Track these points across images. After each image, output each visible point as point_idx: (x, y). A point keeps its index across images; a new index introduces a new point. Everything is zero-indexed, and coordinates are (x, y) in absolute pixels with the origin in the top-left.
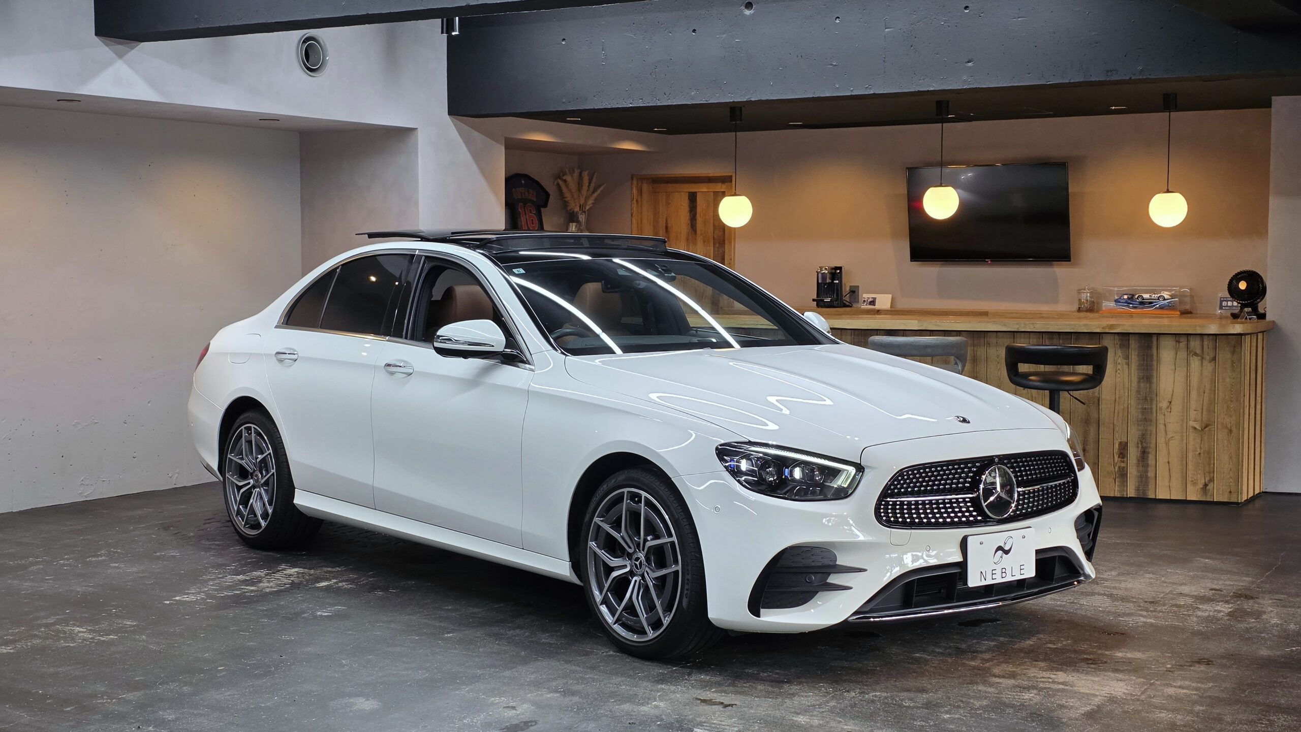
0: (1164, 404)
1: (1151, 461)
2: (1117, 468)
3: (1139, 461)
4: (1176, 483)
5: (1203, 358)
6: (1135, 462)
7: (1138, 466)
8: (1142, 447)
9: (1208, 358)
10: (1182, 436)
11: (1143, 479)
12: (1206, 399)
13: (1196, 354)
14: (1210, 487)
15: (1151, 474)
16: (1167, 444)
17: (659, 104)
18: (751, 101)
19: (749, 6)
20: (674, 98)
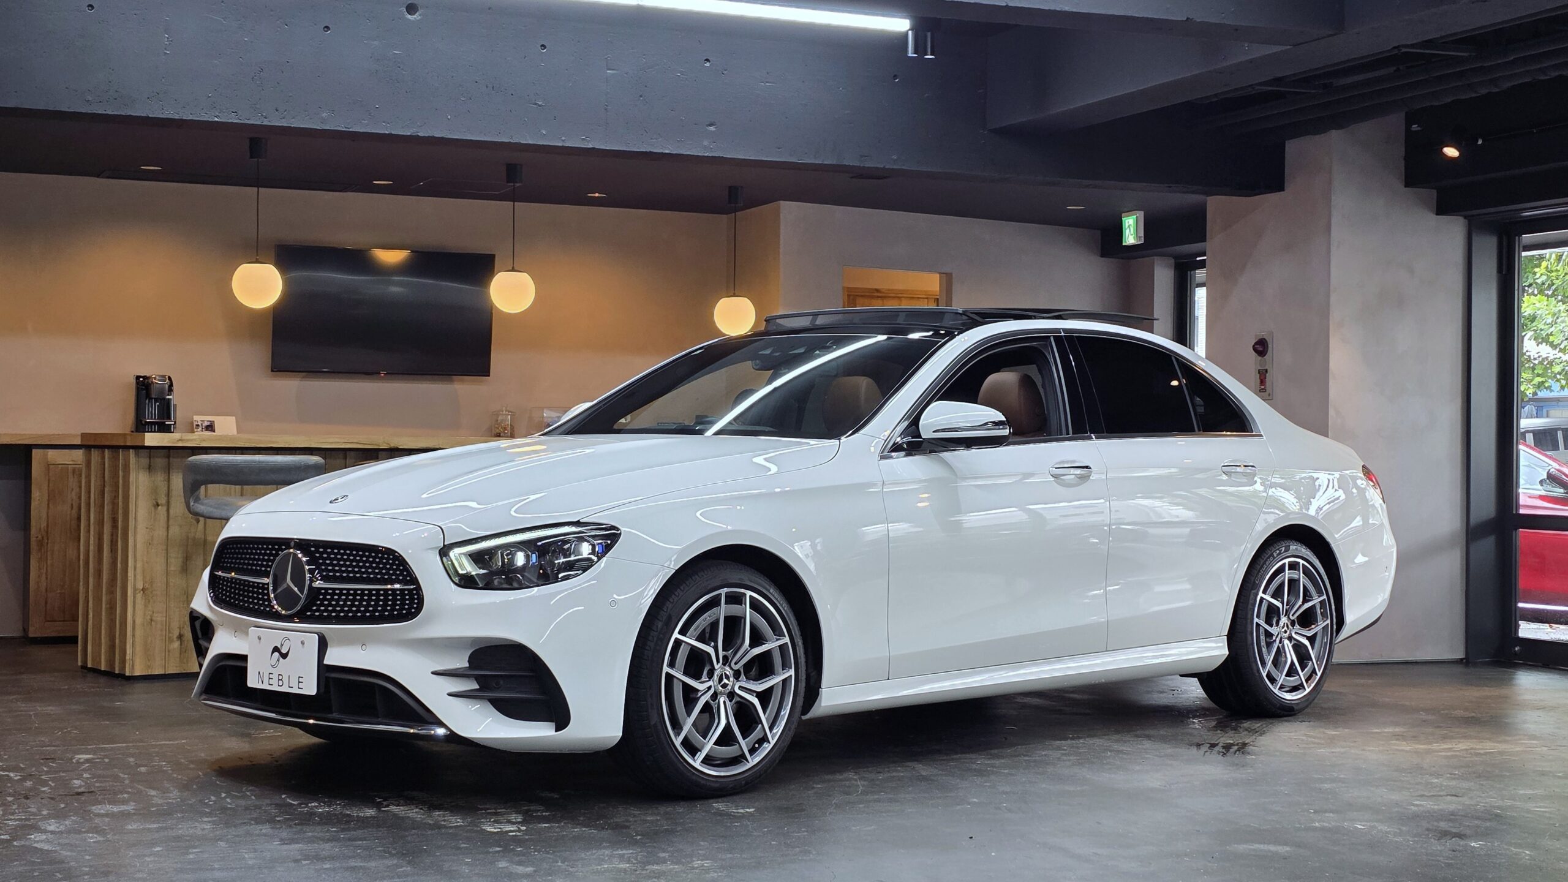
17: (266, 123)
18: (418, 135)
19: (411, 9)
20: (294, 118)
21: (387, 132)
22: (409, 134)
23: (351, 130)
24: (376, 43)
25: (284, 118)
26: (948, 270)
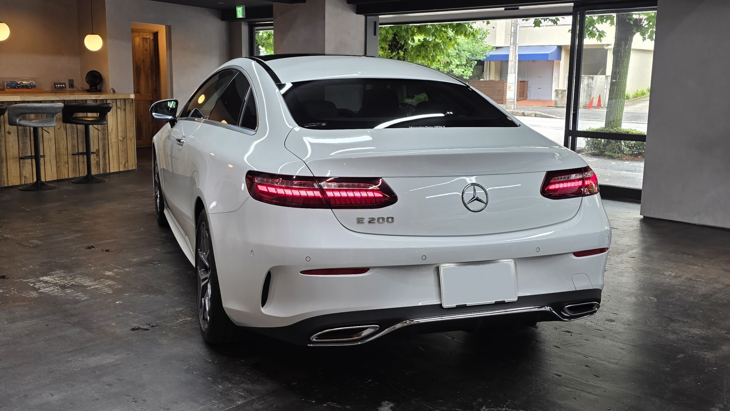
0: (110, 131)
1: (107, 157)
2: (95, 161)
3: (103, 157)
4: (116, 165)
5: (121, 109)
6: (102, 158)
7: (103, 159)
8: (104, 151)
9: (123, 109)
10: (117, 144)
11: (105, 164)
12: (123, 126)
13: (119, 108)
14: (127, 164)
15: (107, 162)
16: (112, 148)
26: (169, 24)
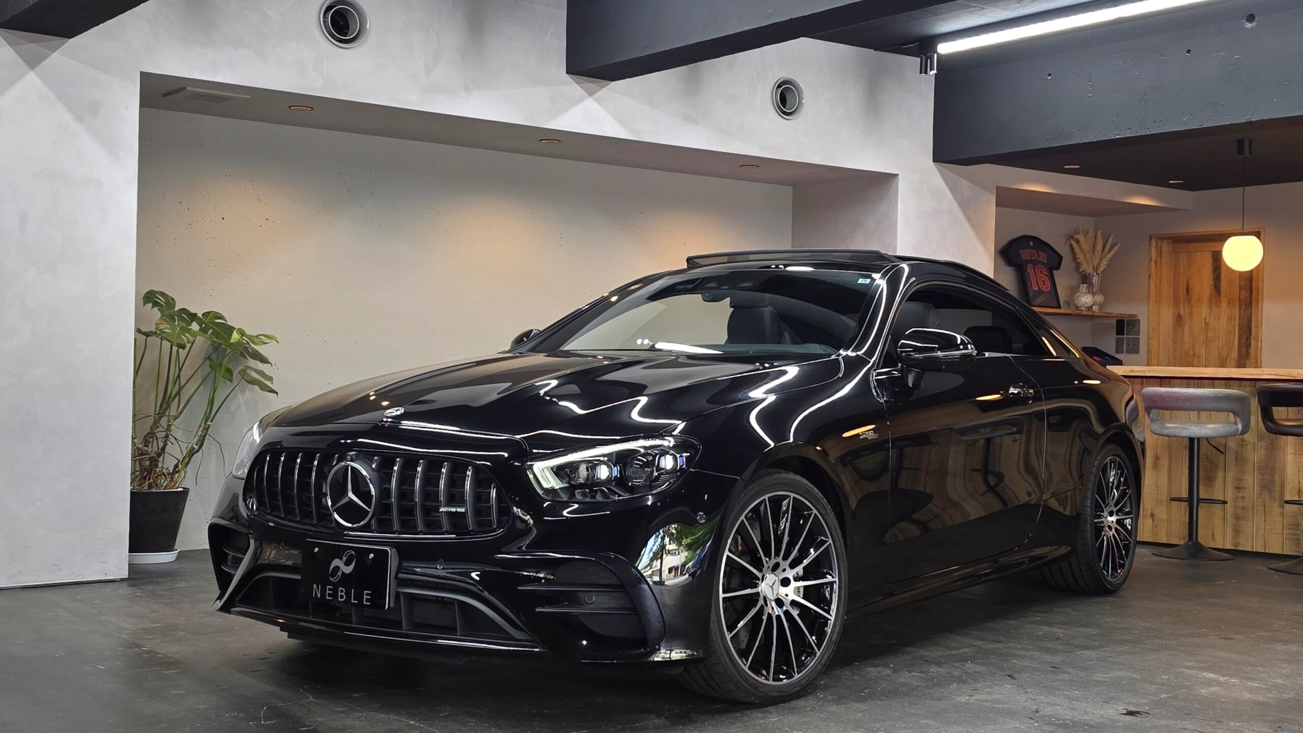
17: (1148, 133)
18: (1251, 121)
19: (1251, 18)
20: (1165, 125)
21: (1229, 123)
22: (1244, 121)
23: (1204, 126)
24: (1222, 53)
25: (1159, 127)
